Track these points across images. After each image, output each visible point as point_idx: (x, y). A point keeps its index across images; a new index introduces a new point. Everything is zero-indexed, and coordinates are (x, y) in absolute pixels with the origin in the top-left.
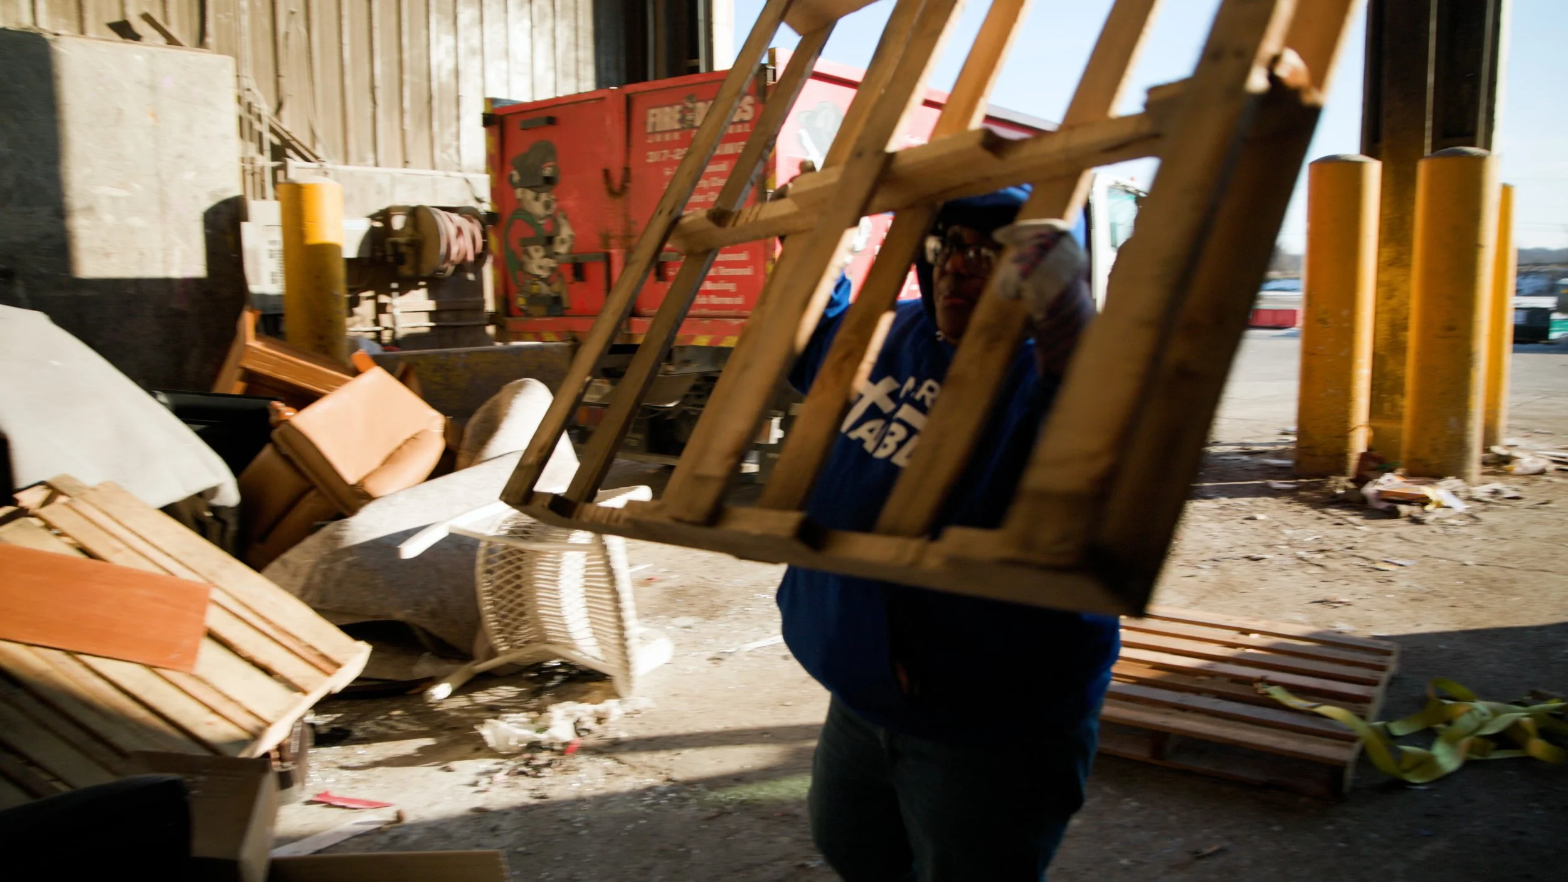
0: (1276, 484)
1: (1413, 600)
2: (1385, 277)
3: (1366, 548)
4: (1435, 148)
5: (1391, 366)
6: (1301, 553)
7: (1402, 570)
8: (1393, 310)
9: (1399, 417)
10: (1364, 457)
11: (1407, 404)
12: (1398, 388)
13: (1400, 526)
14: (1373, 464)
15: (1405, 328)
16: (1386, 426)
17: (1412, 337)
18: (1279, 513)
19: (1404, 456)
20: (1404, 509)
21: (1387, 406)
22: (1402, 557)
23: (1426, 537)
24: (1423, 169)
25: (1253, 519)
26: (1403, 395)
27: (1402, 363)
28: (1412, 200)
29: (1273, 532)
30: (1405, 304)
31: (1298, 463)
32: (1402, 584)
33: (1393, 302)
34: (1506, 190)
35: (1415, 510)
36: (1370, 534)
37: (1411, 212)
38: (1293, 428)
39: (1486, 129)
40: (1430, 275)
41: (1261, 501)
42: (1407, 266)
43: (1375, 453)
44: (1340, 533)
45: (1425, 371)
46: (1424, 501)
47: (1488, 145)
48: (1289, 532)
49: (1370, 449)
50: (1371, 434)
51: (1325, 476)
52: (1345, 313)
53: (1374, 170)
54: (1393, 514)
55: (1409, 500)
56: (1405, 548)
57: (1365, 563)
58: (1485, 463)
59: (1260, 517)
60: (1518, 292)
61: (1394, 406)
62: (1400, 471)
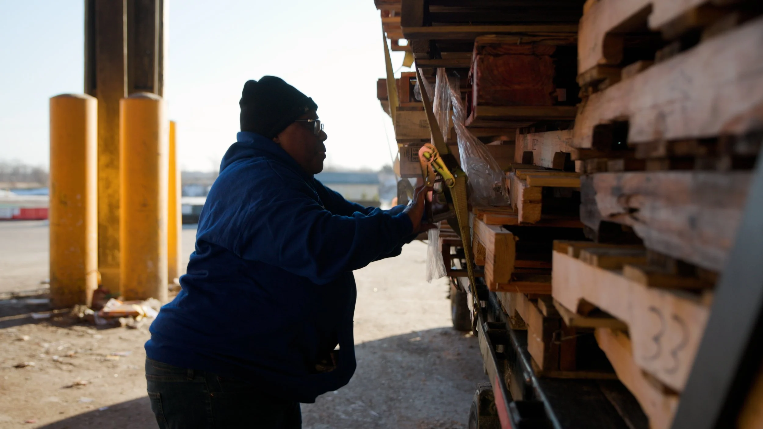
0: (36, 316)
1: (131, 375)
2: (104, 175)
3: (99, 348)
4: (130, 93)
5: (110, 231)
6: (56, 357)
7: (123, 359)
8: (110, 196)
9: (118, 265)
10: (96, 292)
11: (122, 255)
12: (116, 246)
13: (121, 332)
14: (102, 295)
15: (118, 207)
16: (109, 271)
17: (122, 213)
18: (40, 335)
19: (122, 289)
20: (123, 321)
21: (110, 258)
22: (124, 350)
23: (138, 337)
24: (123, 105)
25: (20, 340)
26: (119, 250)
27: (117, 230)
28: (118, 126)
29: (34, 347)
30: (117, 192)
31: (52, 300)
32: (123, 367)
33: (110, 191)
34: (172, 125)
35: (130, 321)
36: (102, 339)
37: (118, 134)
38: (47, 279)
39: (159, 83)
40: (131, 172)
41: (25, 328)
42: (117, 168)
43: (104, 288)
44: (82, 342)
45: (132, 233)
46: (135, 315)
47: (160, 93)
48: (46, 345)
49: (100, 286)
50: (100, 277)
51: (71, 307)
52: (79, 197)
53: (93, 104)
54: (117, 325)
55: (126, 315)
56: (124, 345)
57: (99, 358)
58: (170, 290)
59: (26, 338)
60: (184, 194)
61: (114, 258)
62: (121, 298)
